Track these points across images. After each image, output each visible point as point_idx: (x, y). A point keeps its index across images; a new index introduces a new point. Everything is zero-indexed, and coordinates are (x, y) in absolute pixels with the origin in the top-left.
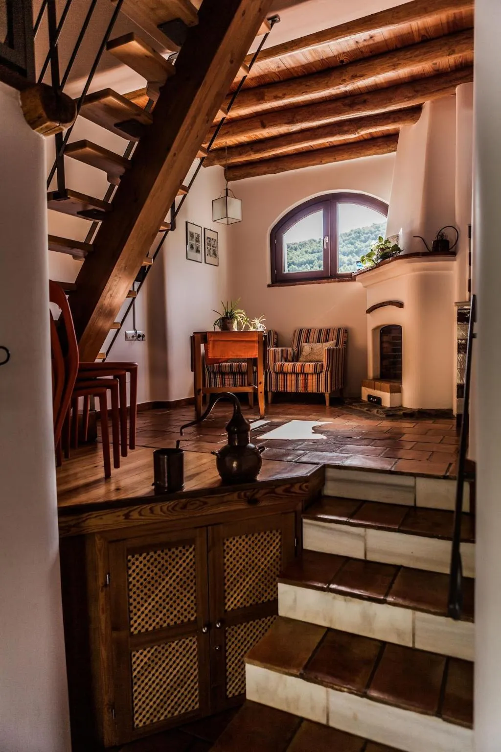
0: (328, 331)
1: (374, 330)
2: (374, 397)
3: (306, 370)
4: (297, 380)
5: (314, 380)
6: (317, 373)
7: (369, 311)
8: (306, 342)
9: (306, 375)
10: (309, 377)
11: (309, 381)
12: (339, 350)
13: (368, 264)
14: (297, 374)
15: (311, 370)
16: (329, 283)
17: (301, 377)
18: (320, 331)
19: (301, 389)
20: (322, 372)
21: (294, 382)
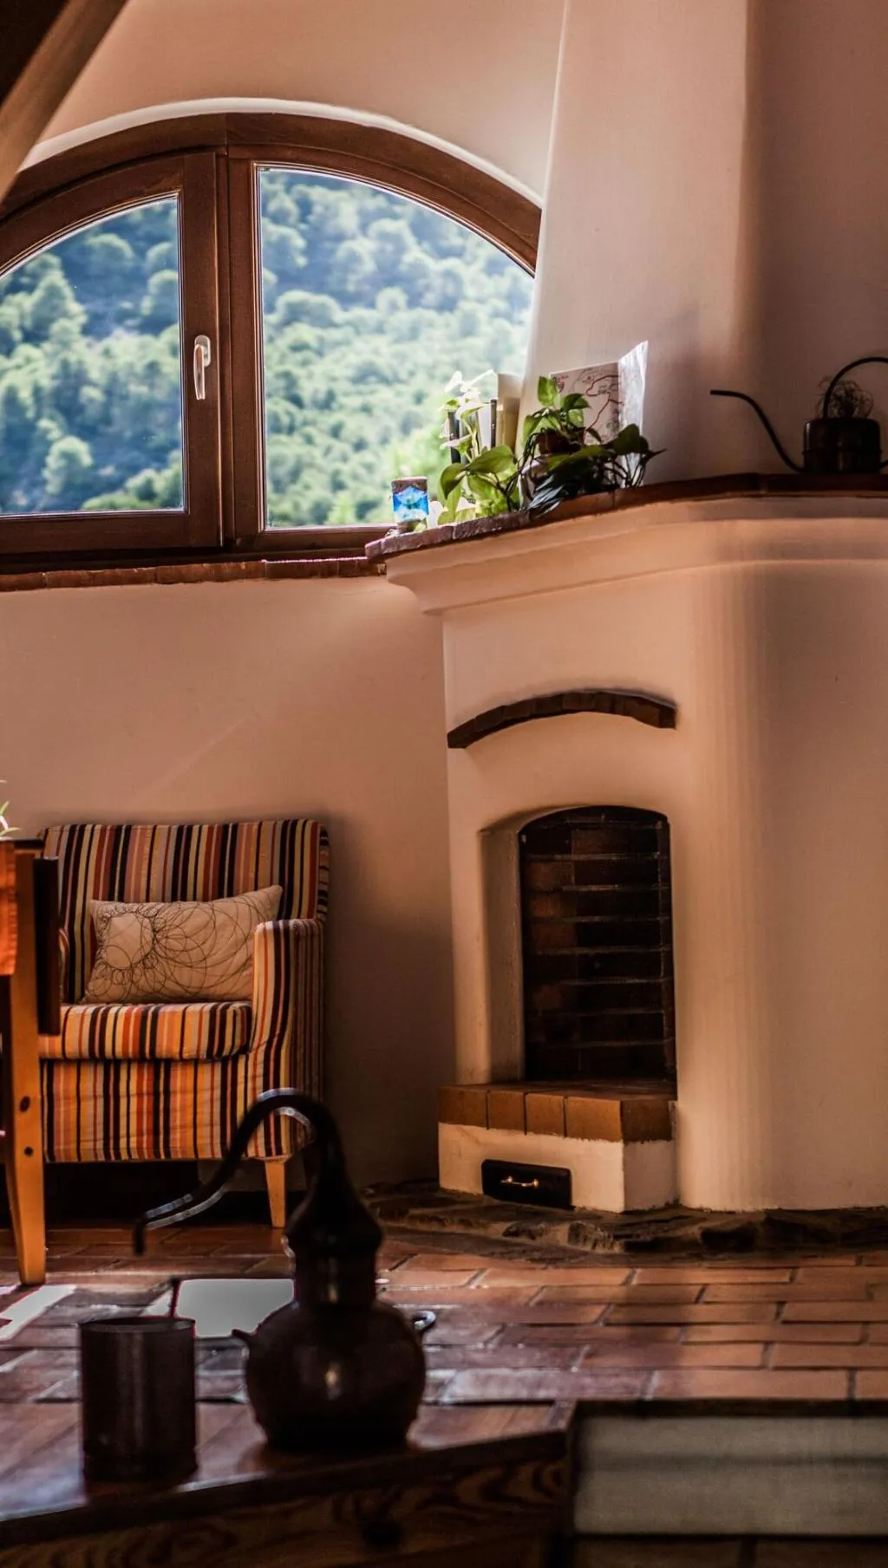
0: (227, 835)
1: (491, 834)
2: (524, 1171)
3: (167, 1043)
4: (111, 1097)
5: (204, 1096)
6: (221, 1056)
7: (463, 736)
8: (110, 898)
9: (159, 1066)
10: (180, 1079)
11: (177, 1101)
12: (312, 935)
13: (471, 506)
14: (111, 1066)
15: (195, 1042)
16: (220, 578)
17: (133, 1082)
18: (184, 834)
19: (133, 1144)
20: (245, 1049)
21: (92, 1110)
